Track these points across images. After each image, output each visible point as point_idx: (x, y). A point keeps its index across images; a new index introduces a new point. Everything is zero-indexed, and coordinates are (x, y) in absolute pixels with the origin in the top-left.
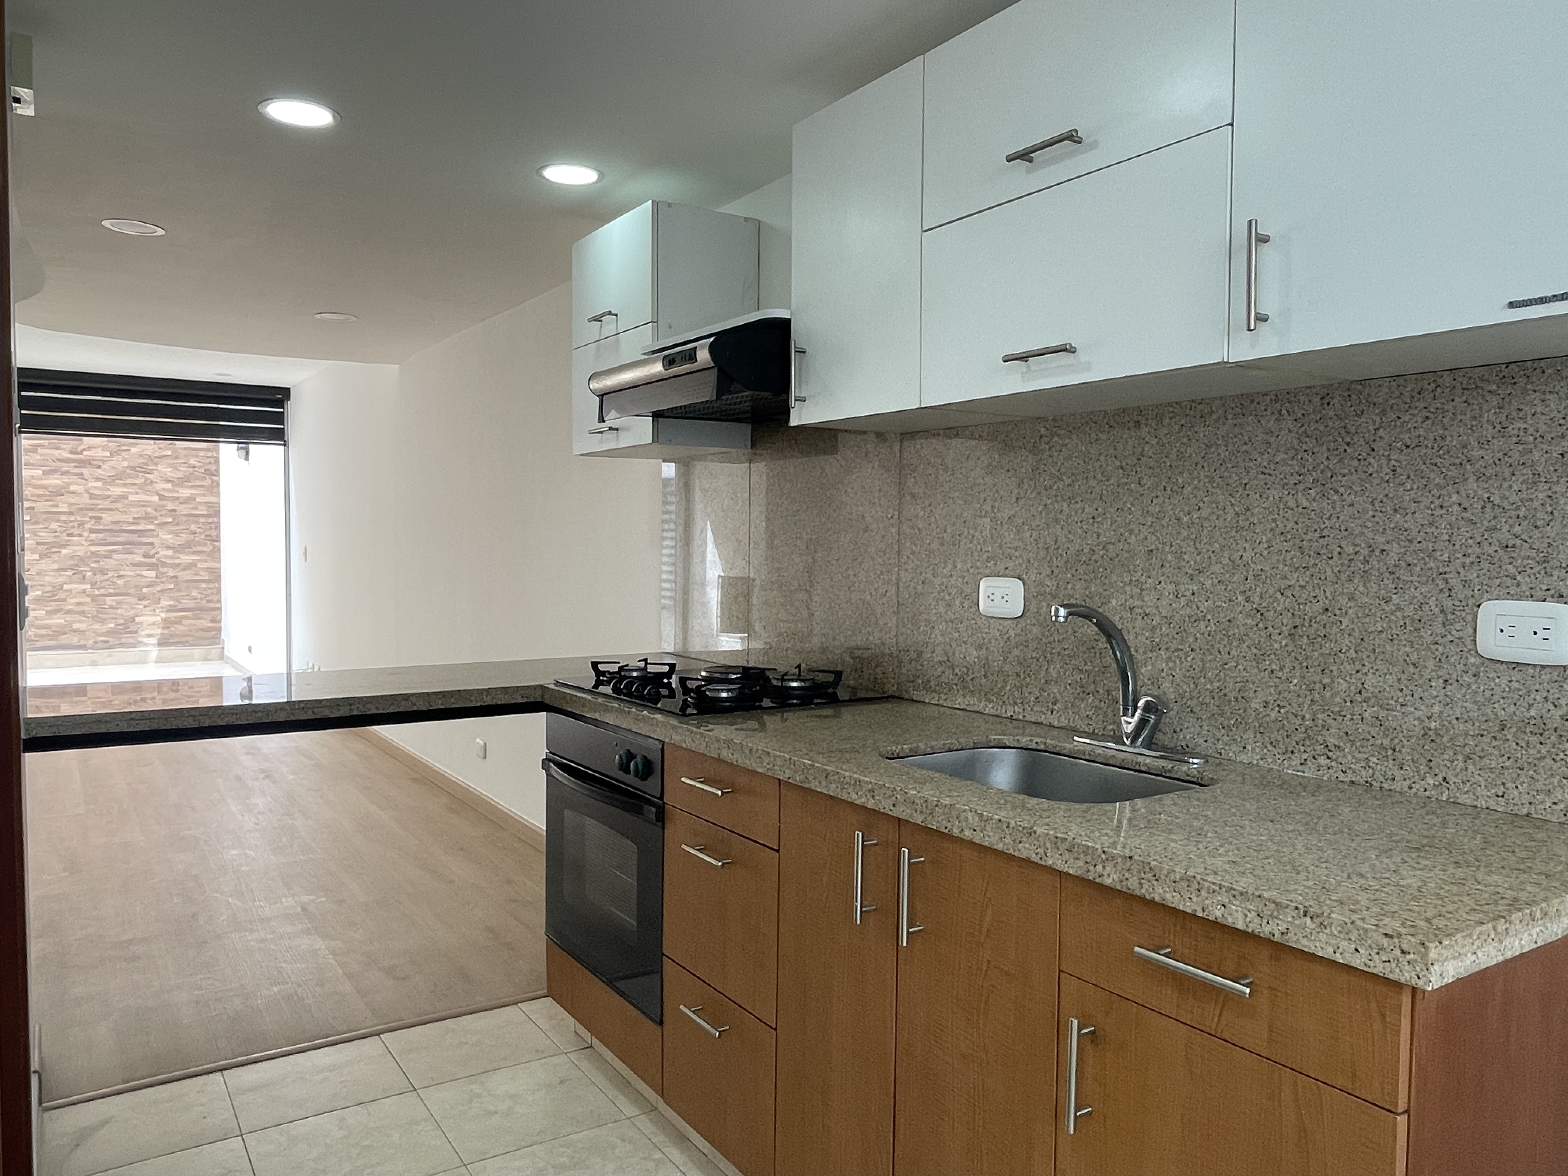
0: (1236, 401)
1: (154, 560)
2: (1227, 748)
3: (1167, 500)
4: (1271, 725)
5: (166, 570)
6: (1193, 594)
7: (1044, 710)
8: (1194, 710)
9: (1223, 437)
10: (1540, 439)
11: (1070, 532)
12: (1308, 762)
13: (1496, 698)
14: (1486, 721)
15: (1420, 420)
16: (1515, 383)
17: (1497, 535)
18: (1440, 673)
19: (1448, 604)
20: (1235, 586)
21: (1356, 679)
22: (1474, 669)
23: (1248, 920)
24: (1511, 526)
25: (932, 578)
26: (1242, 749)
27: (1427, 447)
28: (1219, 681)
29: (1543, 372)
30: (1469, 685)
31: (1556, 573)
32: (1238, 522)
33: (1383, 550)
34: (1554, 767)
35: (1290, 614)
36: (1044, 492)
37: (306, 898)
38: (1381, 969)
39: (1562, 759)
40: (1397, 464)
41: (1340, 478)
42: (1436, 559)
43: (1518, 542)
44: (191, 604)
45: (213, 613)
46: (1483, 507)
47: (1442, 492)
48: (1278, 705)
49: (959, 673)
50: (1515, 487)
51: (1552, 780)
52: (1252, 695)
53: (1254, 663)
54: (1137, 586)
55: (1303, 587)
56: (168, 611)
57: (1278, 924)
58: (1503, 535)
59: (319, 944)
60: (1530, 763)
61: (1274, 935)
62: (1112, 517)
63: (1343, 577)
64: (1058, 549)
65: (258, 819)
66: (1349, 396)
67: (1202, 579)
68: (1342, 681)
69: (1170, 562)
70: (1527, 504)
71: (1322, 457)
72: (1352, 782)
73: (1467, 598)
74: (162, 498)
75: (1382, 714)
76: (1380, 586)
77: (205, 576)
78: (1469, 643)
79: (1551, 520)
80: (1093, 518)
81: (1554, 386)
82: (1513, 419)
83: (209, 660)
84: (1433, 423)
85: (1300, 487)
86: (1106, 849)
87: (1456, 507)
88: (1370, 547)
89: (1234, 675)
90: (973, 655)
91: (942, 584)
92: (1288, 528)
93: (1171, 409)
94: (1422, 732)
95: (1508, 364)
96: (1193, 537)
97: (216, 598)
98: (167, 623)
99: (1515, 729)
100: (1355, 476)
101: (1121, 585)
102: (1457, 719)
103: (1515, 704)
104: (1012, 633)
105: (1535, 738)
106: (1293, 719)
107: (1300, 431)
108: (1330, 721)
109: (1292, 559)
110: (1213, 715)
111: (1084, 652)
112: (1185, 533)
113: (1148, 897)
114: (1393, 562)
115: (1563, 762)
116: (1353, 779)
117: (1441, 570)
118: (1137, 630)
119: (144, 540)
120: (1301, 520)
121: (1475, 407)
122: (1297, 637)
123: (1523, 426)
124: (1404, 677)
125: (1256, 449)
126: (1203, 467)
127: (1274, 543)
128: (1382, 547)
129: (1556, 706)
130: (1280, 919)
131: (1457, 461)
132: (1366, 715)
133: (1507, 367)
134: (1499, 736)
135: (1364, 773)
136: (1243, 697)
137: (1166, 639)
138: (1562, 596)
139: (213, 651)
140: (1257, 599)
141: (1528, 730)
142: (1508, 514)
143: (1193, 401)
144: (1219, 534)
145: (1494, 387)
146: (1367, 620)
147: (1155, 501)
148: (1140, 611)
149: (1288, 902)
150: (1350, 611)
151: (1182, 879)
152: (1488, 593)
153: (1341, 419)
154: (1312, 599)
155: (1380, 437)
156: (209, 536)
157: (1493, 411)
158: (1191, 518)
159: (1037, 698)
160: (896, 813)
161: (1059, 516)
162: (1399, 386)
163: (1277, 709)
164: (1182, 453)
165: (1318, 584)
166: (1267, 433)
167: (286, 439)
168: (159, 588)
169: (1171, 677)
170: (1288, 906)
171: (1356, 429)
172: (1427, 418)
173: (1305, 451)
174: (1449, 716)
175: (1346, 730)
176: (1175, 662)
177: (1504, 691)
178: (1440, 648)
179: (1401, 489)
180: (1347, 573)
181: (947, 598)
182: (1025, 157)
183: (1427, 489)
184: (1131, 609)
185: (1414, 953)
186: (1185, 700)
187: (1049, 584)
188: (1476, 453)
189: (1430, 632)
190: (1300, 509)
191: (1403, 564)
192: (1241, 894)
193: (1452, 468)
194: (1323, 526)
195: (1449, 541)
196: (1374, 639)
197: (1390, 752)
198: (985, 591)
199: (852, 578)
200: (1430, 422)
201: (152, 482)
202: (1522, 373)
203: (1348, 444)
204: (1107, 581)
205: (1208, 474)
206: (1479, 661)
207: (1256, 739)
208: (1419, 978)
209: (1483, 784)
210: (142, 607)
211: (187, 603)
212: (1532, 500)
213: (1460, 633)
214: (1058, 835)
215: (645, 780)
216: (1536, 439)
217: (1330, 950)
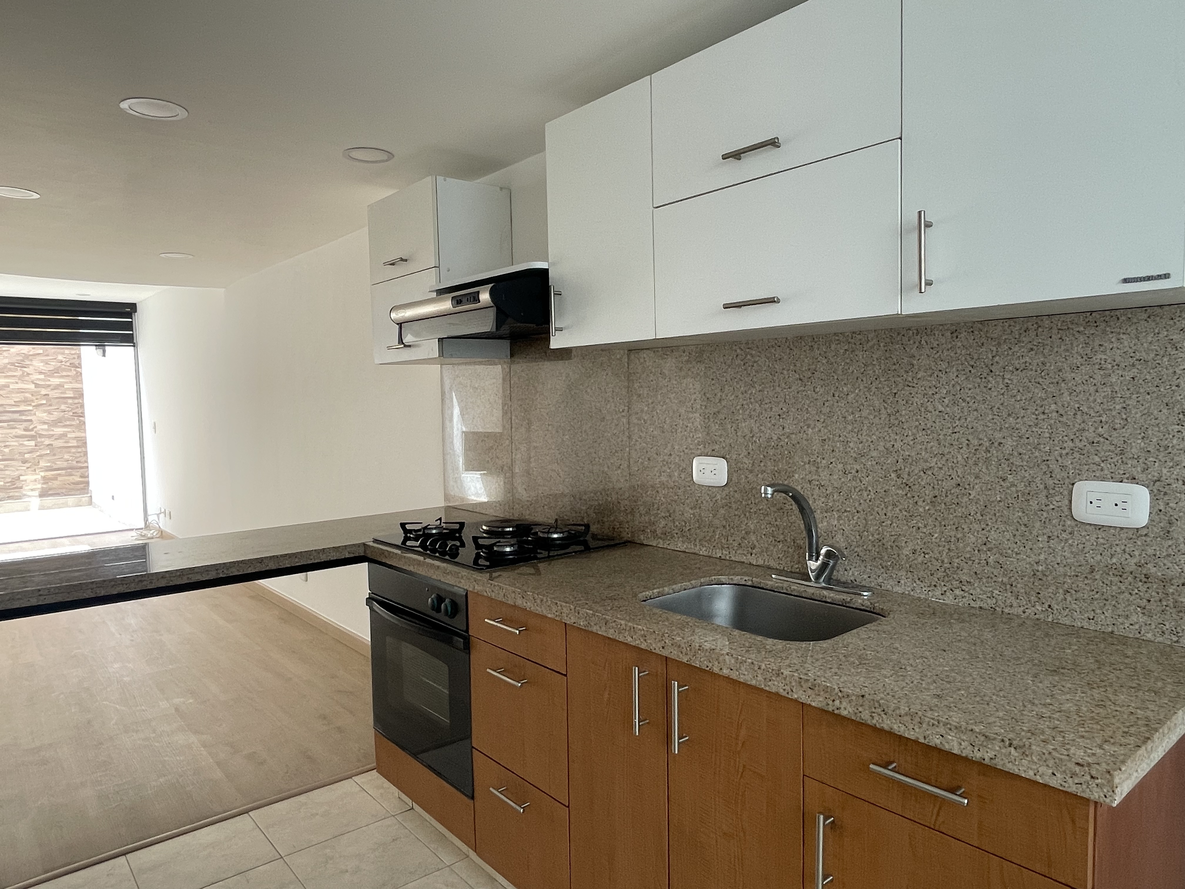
0: (887, 332)
1: (33, 433)
2: (885, 582)
3: (835, 404)
4: (919, 566)
5: (43, 439)
6: (857, 472)
7: (745, 552)
8: (860, 554)
9: (877, 359)
10: (1116, 367)
11: (761, 425)
12: (947, 593)
13: (1086, 550)
14: (1080, 566)
15: (1026, 351)
16: (1097, 326)
17: (1086, 434)
18: (1045, 531)
19: (1050, 482)
20: (888, 466)
21: (982, 534)
22: (1070, 529)
23: (962, 747)
24: (1096, 428)
25: (655, 456)
26: (896, 583)
27: (1032, 370)
28: (879, 534)
29: (1118, 319)
30: (1067, 540)
31: (1130, 462)
32: (890, 420)
33: (1000, 443)
34: (1131, 599)
35: (931, 487)
36: (740, 396)
37: (177, 701)
38: (1074, 789)
39: (1137, 594)
40: (1009, 382)
41: (967, 391)
42: (1040, 450)
43: (1102, 440)
44: (65, 464)
45: (82, 470)
46: (1075, 414)
47: (1044, 403)
48: (924, 552)
49: (679, 525)
50: (1099, 401)
51: (1129, 608)
52: (903, 544)
53: (905, 521)
54: (814, 465)
55: (941, 468)
56: (47, 471)
57: (987, 752)
58: (1090, 434)
59: (193, 739)
60: (1113, 596)
61: (984, 760)
62: (793, 415)
63: (971, 462)
64: (753, 437)
65: (132, 636)
66: (972, 332)
67: (863, 461)
68: (971, 536)
69: (839, 448)
70: (1107, 413)
71: (952, 376)
72: (981, 608)
73: (1063, 479)
74: (37, 386)
75: (1002, 560)
76: (998, 468)
77: (74, 443)
78: (1066, 509)
79: (1126, 425)
80: (779, 415)
81: (1127, 329)
82: (1096, 352)
83: (81, 506)
84: (1036, 353)
85: (937, 397)
86: (842, 689)
87: (1055, 414)
88: (990, 441)
89: (890, 530)
90: (689, 513)
91: (664, 461)
92: (928, 426)
93: (837, 338)
94: (1032, 573)
95: (1092, 312)
96: (856, 430)
97: (83, 459)
98: (45, 480)
99: (1101, 572)
100: (978, 390)
101: (802, 464)
102: (1058, 564)
103: (1101, 554)
104: (719, 497)
105: (1117, 579)
106: (935, 562)
107: (936, 356)
108: (963, 564)
109: (931, 448)
110: (875, 558)
111: (775, 512)
112: (850, 427)
113: (878, 726)
114: (1008, 452)
115: (1137, 596)
116: (981, 606)
117: (1044, 458)
118: (815, 496)
119: (24, 418)
120: (938, 420)
121: (1067, 342)
122: (937, 504)
123: (1104, 357)
124: (1017, 533)
125: (902, 368)
126: (862, 380)
127: (918, 436)
128: (999, 441)
129: (1131, 556)
130: (989, 748)
131: (1055, 381)
132: (990, 560)
133: (1091, 314)
134: (1089, 576)
135: (989, 601)
136: (897, 546)
137: (837, 504)
138: (1135, 479)
139: (84, 499)
140: (906, 476)
141: (1111, 573)
142: (1093, 420)
143: (853, 333)
144: (875, 429)
145: (1082, 329)
146: (989, 492)
147: (827, 404)
148: (817, 483)
149: (995, 736)
150: (976, 487)
151: (906, 714)
152: (1079, 475)
153: (966, 348)
154: (947, 477)
155: (997, 362)
156: (76, 413)
157: (1081, 346)
158: (854, 417)
159: (739, 544)
160: (665, 653)
161: (752, 413)
162: (1010, 326)
163: (923, 554)
164: (846, 370)
165: (952, 466)
166: (911, 357)
167: (135, 341)
168: (38, 453)
169: (842, 531)
170: (995, 739)
171: (979, 356)
172: (1032, 349)
173: (940, 371)
174: (1052, 562)
175: (975, 570)
176: (844, 520)
177: (1093, 545)
178: (1045, 514)
179: (1013, 400)
180: (974, 459)
181: (668, 471)
182: (737, 157)
183: (1033, 400)
184: (810, 482)
185: (1101, 779)
186: (852, 547)
187: (747, 462)
188: (1069, 376)
189: (1036, 502)
190: (937, 412)
191: (1016, 454)
192: (956, 728)
193: (1051, 386)
194: (954, 425)
195: (1050, 438)
196: (995, 506)
197: (1008, 587)
198: (697, 466)
199: (594, 455)
200: (1033, 353)
201: (28, 374)
202: (1102, 319)
203: (972, 366)
204: (791, 461)
205: (867, 385)
206: (1073, 523)
207: (907, 576)
208: (1106, 797)
209: (1078, 610)
210: (25, 468)
211: (60, 464)
212: (1110, 410)
213: (1060, 503)
214: (801, 676)
215: (453, 617)
216: (1113, 366)
217: (1031, 773)
